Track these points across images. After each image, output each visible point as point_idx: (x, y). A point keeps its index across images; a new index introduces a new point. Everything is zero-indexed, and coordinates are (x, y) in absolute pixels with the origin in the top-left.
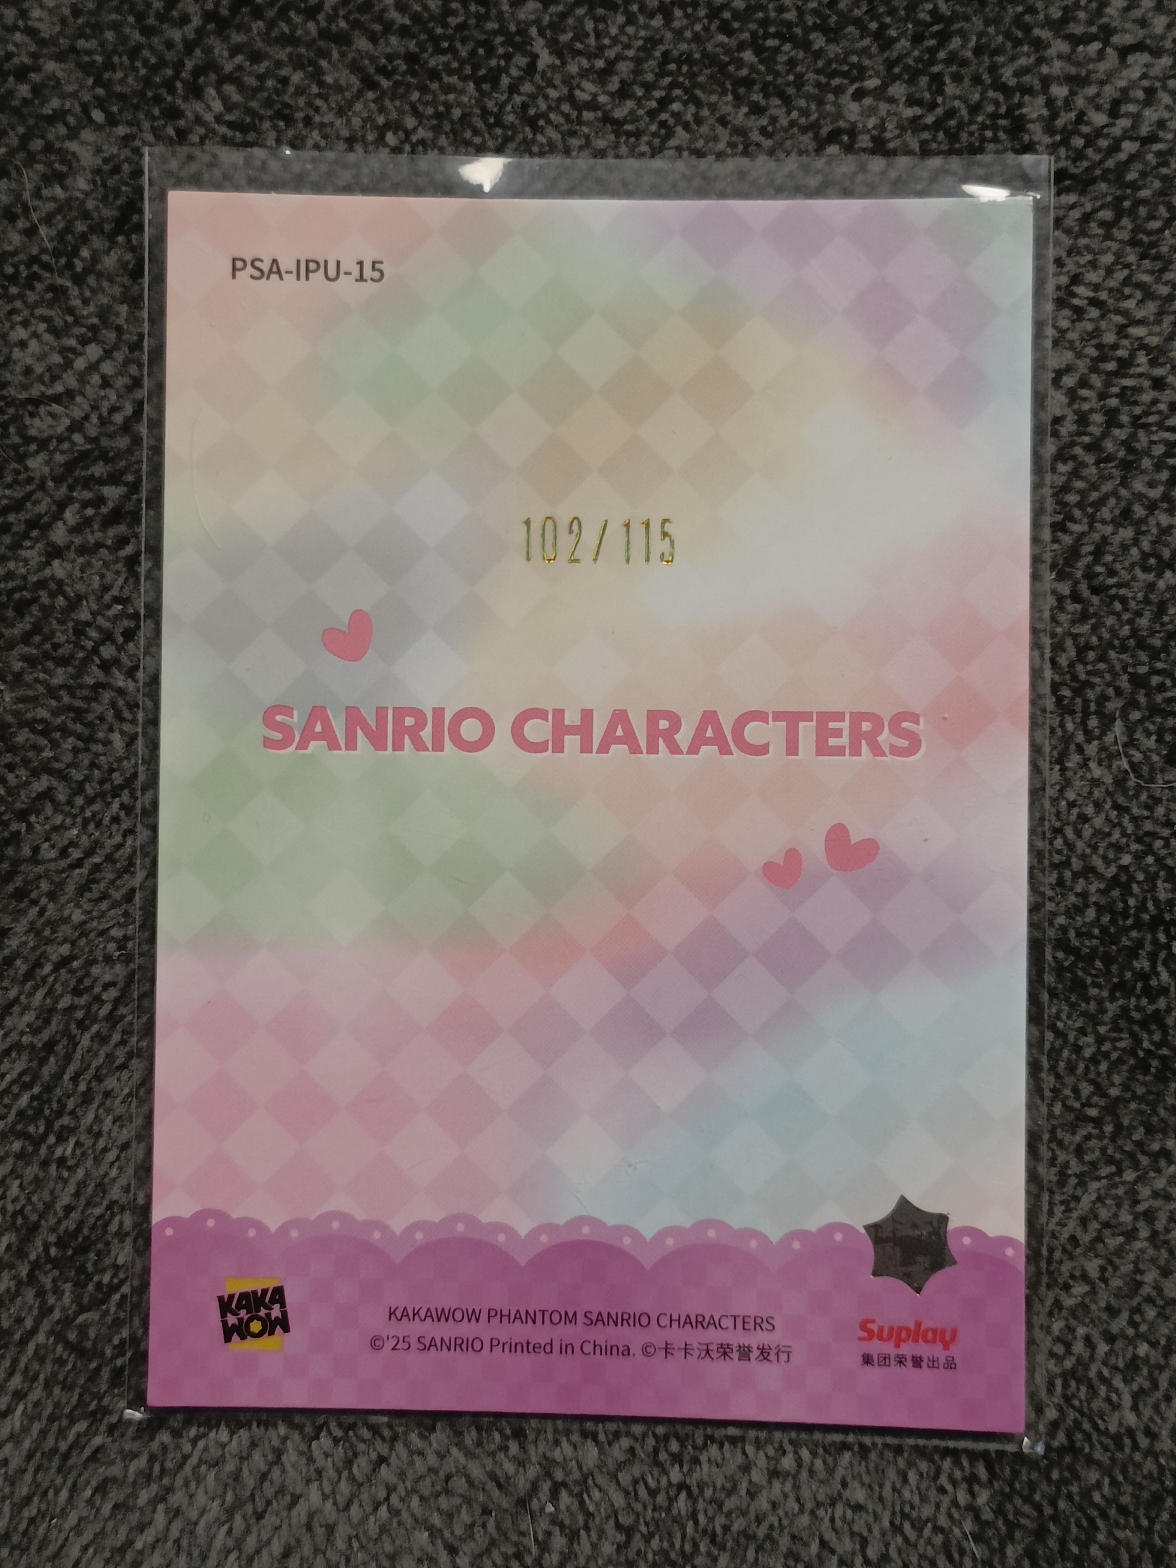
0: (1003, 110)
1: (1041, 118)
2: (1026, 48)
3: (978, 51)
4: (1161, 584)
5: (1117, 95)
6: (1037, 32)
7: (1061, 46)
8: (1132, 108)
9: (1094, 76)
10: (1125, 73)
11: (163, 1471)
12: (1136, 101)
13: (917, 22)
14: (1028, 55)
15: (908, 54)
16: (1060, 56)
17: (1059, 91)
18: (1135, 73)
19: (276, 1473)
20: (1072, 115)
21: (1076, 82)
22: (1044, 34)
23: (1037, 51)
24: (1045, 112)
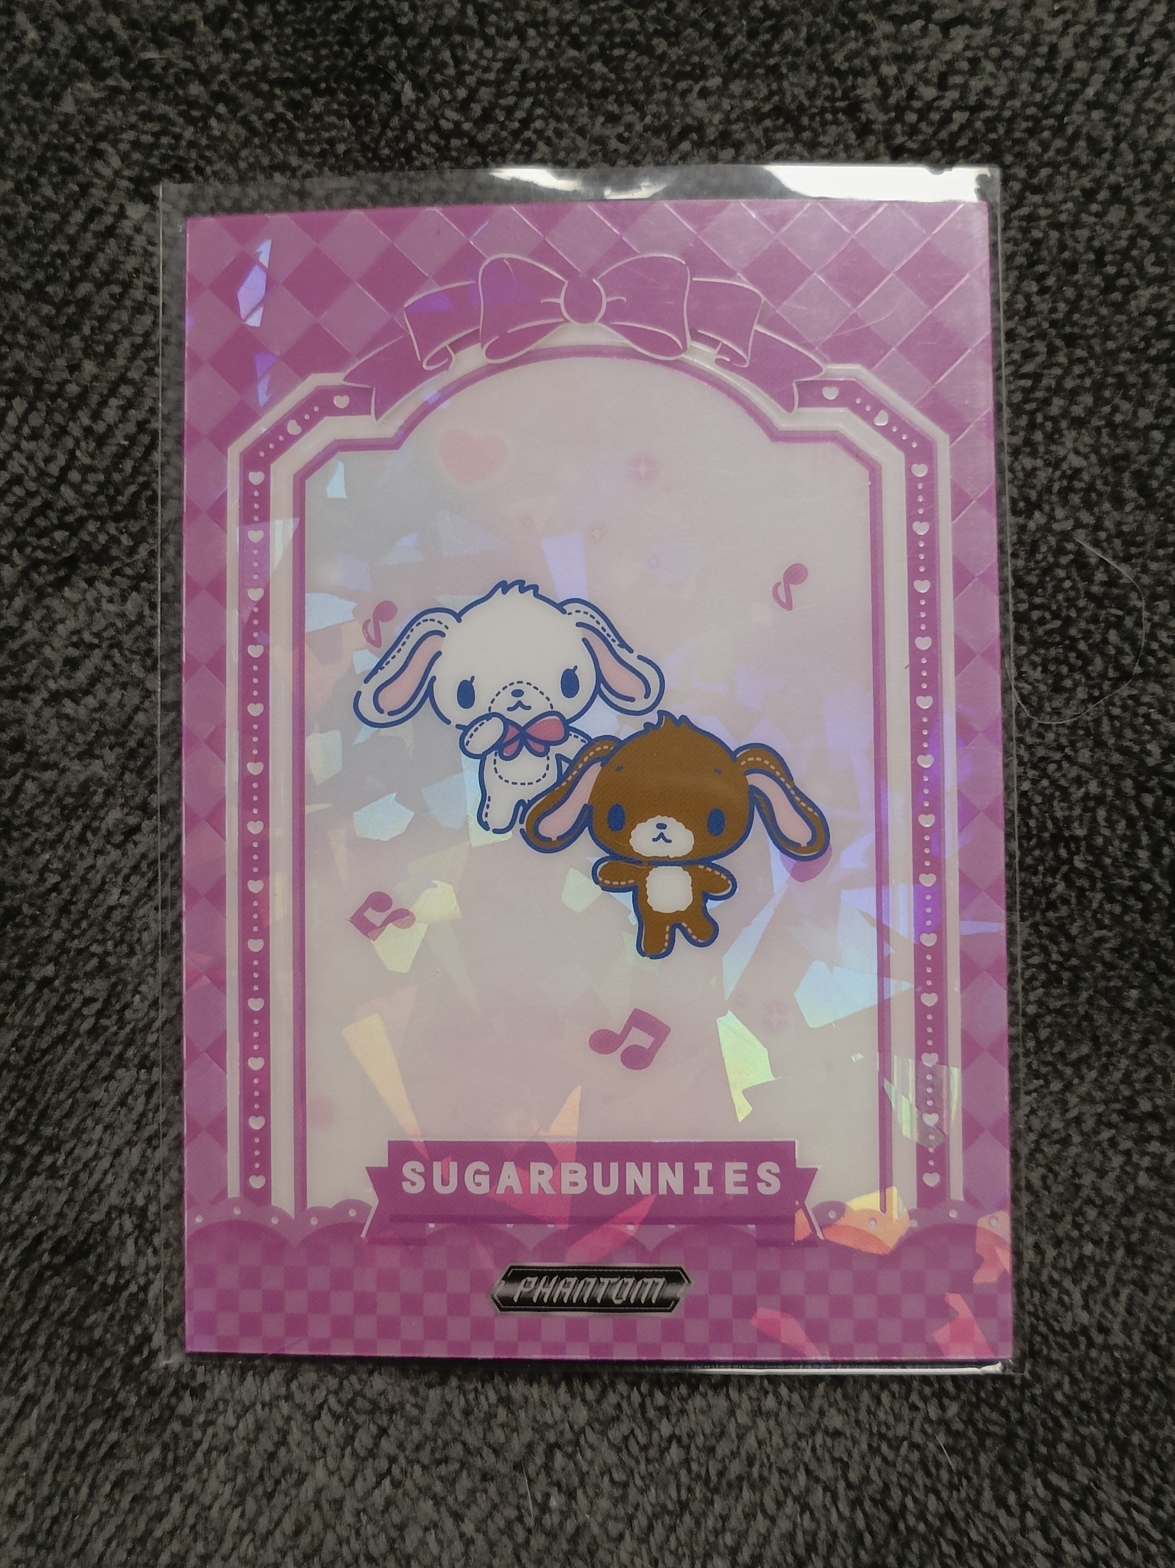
0: (839, 93)
1: (874, 97)
2: (853, 33)
3: (809, 41)
4: (1032, 525)
5: (943, 68)
6: (862, 16)
7: (887, 27)
8: (958, 79)
9: (920, 53)
10: (949, 46)
11: (176, 1460)
12: (963, 73)
13: (751, 19)
14: (856, 39)
15: (744, 50)
16: (886, 37)
17: (889, 70)
18: (958, 45)
19: (282, 1451)
20: (903, 92)
21: (904, 59)
22: (869, 18)
23: (864, 34)
24: (878, 91)
